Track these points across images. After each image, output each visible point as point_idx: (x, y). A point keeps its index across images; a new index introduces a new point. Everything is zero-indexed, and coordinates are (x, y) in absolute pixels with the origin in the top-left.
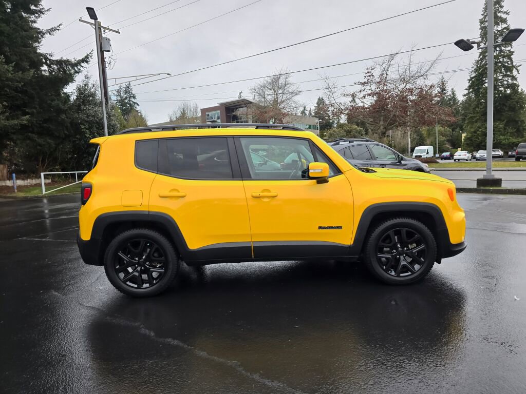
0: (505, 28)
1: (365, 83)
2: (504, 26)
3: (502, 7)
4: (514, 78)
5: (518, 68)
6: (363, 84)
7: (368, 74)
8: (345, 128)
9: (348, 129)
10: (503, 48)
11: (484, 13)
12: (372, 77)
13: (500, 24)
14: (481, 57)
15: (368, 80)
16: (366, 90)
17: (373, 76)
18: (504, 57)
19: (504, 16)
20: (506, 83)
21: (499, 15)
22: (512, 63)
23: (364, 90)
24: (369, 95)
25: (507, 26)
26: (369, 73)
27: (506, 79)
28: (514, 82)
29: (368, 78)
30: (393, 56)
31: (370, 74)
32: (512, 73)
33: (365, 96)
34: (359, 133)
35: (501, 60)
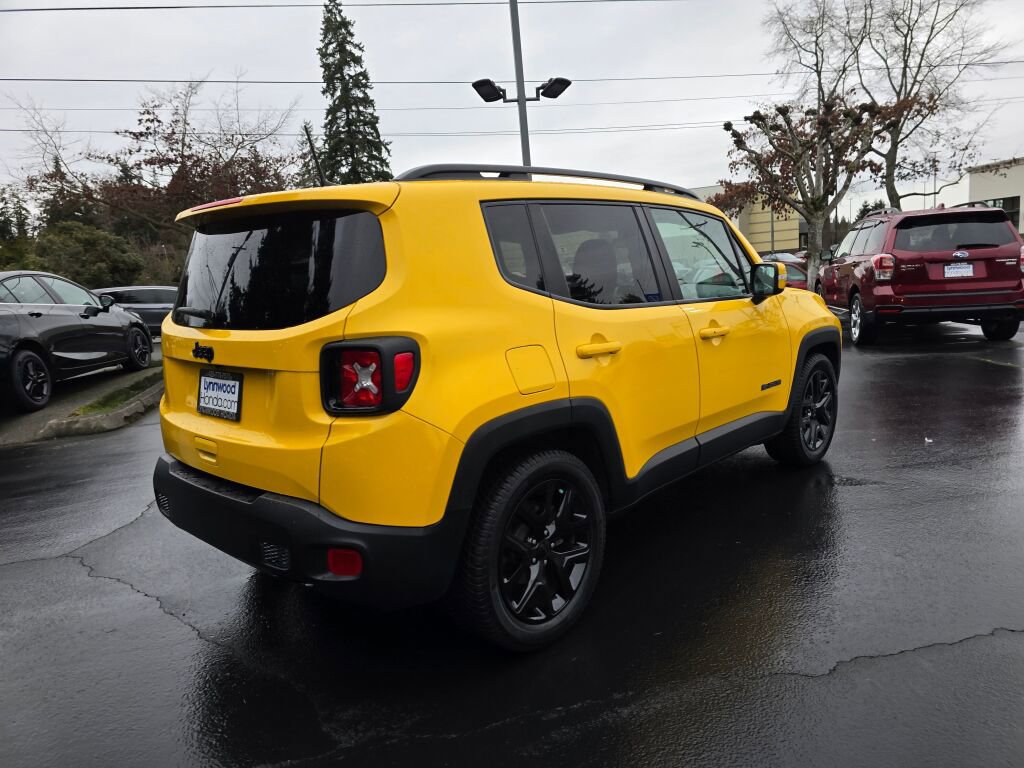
0: (361, 74)
1: (141, 134)
2: (359, 70)
3: (352, 35)
4: (383, 162)
5: (388, 147)
6: (137, 136)
7: (146, 117)
8: (79, 235)
9: (87, 236)
10: (361, 108)
11: (325, 38)
12: (156, 124)
13: (352, 64)
14: (330, 118)
15: (148, 128)
16: (143, 152)
17: (159, 121)
18: (365, 124)
19: (357, 53)
20: (373, 169)
21: (348, 47)
22: (378, 136)
23: (139, 151)
24: (150, 162)
25: (362, 70)
26: (149, 112)
27: (373, 162)
28: (386, 169)
29: (149, 124)
30: (193, 86)
31: (151, 117)
32: (380, 153)
33: (139, 165)
34: (115, 247)
35: (361, 128)
